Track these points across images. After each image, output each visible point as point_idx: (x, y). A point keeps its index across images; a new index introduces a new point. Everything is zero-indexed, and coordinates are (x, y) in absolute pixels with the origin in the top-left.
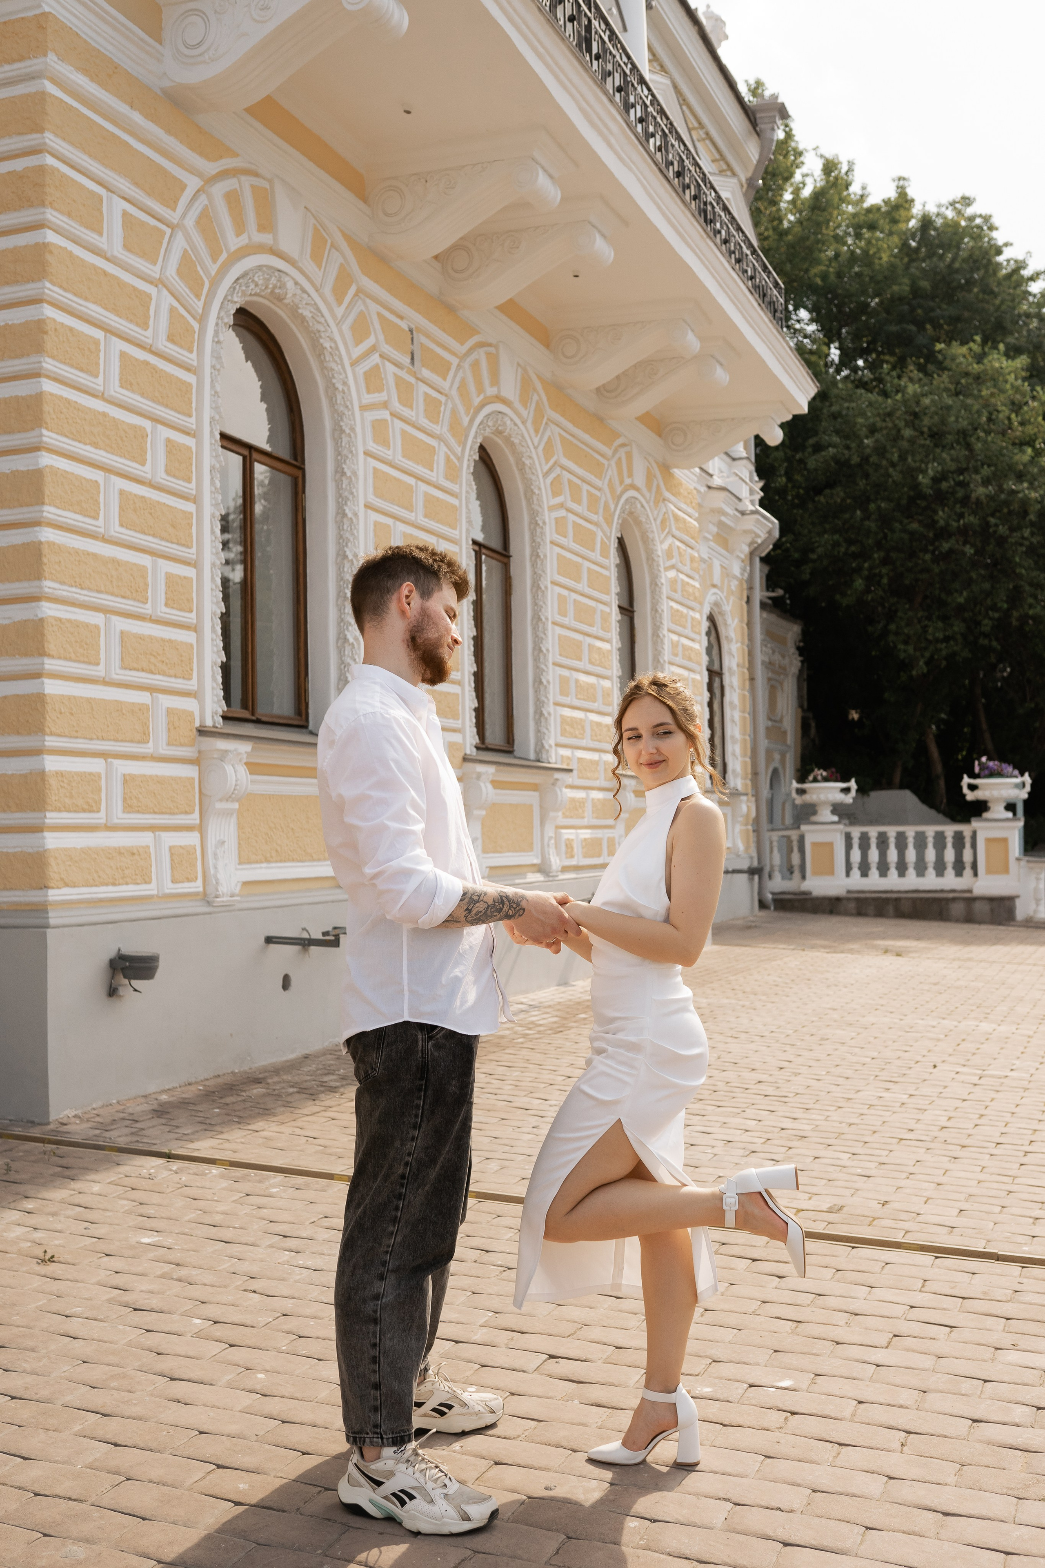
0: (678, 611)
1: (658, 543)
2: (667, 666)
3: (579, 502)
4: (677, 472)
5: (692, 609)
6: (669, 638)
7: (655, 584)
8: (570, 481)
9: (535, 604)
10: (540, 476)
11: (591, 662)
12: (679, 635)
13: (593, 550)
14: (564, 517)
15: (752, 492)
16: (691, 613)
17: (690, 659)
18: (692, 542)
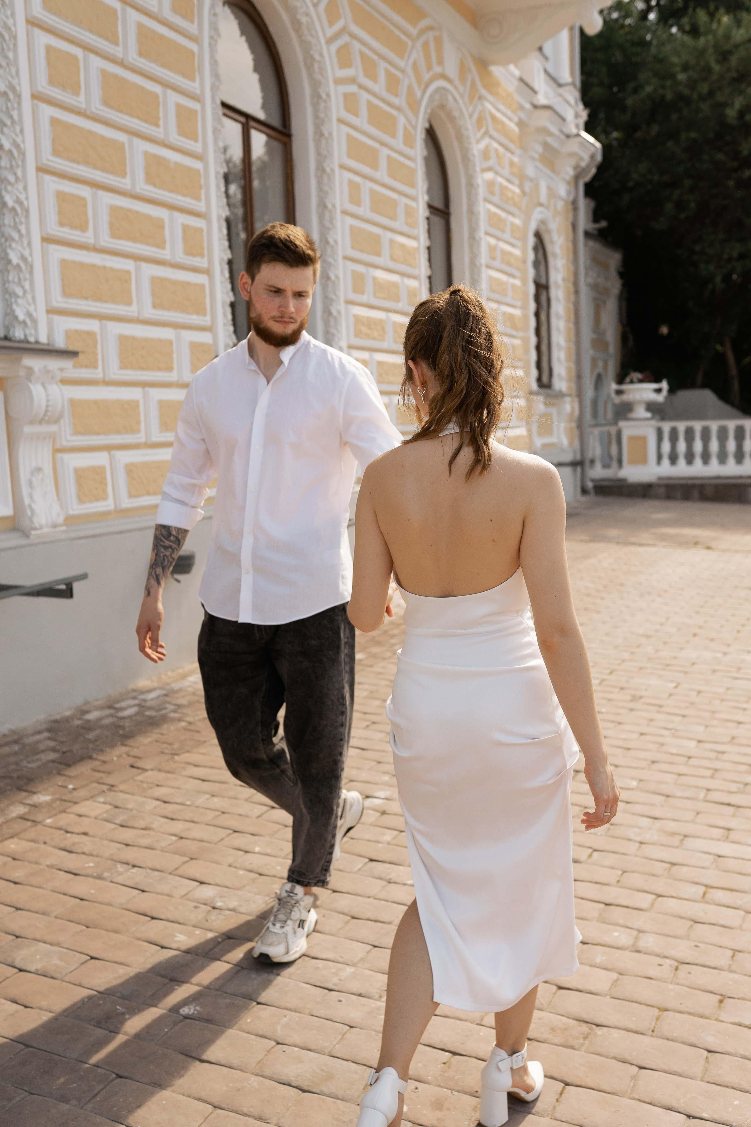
0: (495, 214)
1: (473, 140)
2: (484, 269)
3: (374, 78)
4: (496, 70)
5: (513, 214)
6: (486, 241)
7: (471, 185)
8: (362, 54)
9: (320, 189)
10: (323, 41)
11: (392, 258)
12: (498, 239)
13: (393, 136)
14: (354, 94)
15: (577, 116)
16: (511, 218)
17: (509, 264)
18: (512, 146)
